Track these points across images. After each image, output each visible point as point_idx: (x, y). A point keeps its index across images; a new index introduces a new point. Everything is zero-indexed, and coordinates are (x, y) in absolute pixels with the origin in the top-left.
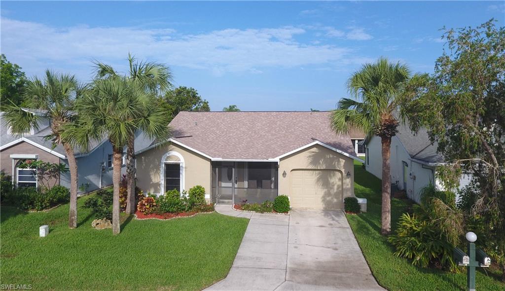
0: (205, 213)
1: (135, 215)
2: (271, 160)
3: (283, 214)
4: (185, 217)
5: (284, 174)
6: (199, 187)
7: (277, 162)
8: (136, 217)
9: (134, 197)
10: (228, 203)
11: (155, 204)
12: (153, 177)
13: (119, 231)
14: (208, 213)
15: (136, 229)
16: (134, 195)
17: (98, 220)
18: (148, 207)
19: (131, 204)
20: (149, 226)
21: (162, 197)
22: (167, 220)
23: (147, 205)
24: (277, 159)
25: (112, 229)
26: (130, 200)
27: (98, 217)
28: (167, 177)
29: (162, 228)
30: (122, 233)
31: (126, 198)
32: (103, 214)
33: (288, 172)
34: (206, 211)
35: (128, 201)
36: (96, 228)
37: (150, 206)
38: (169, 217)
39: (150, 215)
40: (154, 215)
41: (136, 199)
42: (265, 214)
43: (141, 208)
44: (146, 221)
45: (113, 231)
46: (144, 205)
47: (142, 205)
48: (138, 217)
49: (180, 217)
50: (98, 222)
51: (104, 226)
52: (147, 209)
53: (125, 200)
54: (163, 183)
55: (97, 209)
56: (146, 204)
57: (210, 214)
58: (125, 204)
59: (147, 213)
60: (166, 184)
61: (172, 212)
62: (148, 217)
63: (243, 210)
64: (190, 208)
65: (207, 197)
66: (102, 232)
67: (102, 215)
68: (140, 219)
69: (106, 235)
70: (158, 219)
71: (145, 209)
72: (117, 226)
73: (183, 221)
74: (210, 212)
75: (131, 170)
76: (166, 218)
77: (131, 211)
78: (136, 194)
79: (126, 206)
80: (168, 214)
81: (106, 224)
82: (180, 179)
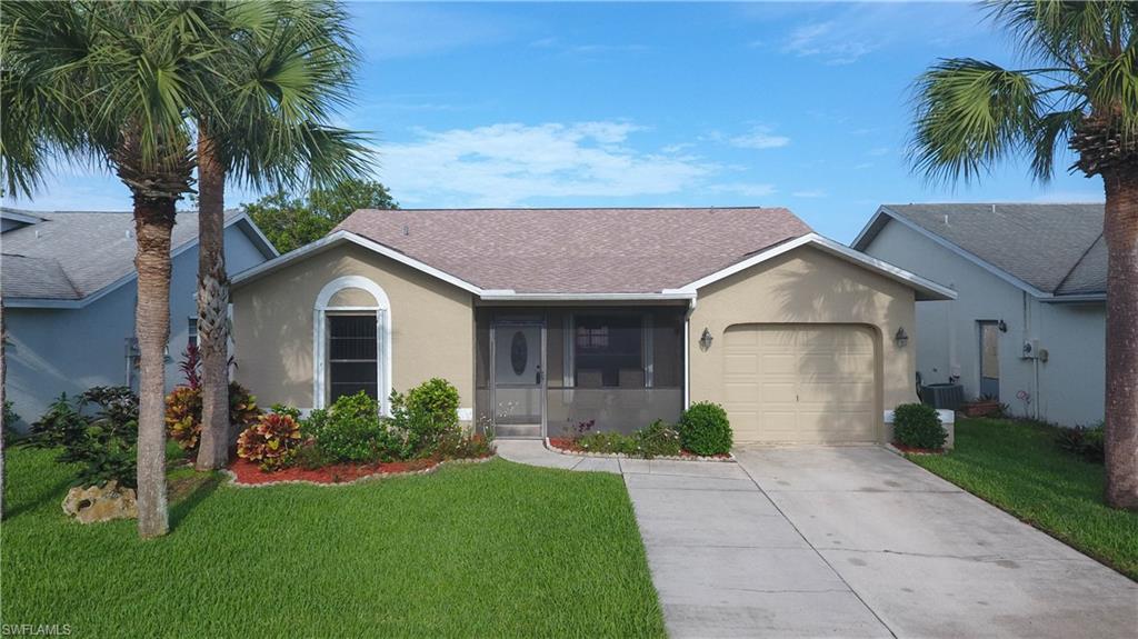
0: (468, 460)
1: (230, 473)
2: (669, 293)
3: (716, 458)
4: (404, 473)
5: (706, 340)
6: (438, 384)
7: (688, 301)
8: (232, 479)
9: (226, 416)
10: (528, 434)
11: (297, 436)
12: (289, 363)
13: (165, 525)
14: (476, 461)
15: (230, 516)
16: (225, 408)
17: (85, 489)
18: (274, 445)
19: (217, 438)
20: (280, 506)
21: (320, 418)
22: (342, 484)
23: (272, 439)
24: (689, 291)
25: (135, 520)
26: (214, 425)
27: (84, 479)
28: (332, 358)
29: (330, 510)
30: (178, 533)
31: (197, 419)
32: (107, 466)
33: (716, 333)
34: (470, 455)
35: (205, 427)
36: (79, 518)
37: (282, 444)
38: (348, 476)
39: (281, 473)
40: (294, 471)
41: (232, 422)
42: (658, 460)
43: (251, 449)
44: (269, 490)
45: (141, 524)
46: (262, 439)
47: (255, 439)
48: (240, 479)
49: (385, 475)
50: (86, 495)
51: (110, 509)
52: (271, 450)
53: (194, 425)
54: (322, 379)
55: (81, 448)
56: (268, 436)
57: (484, 465)
58: (195, 439)
59: (270, 466)
60: (332, 381)
61: (359, 461)
62: (275, 479)
63: (587, 450)
64: (416, 447)
65: (465, 414)
66: (99, 531)
67: (101, 468)
68: (246, 485)
69: (110, 544)
70: (311, 483)
71: (264, 453)
72: (155, 505)
73: (400, 486)
74: (484, 460)
75: (212, 323)
76: (337, 480)
77: (216, 460)
78: (232, 407)
79: (198, 444)
80: (342, 466)
81: (119, 502)
82: (376, 363)
